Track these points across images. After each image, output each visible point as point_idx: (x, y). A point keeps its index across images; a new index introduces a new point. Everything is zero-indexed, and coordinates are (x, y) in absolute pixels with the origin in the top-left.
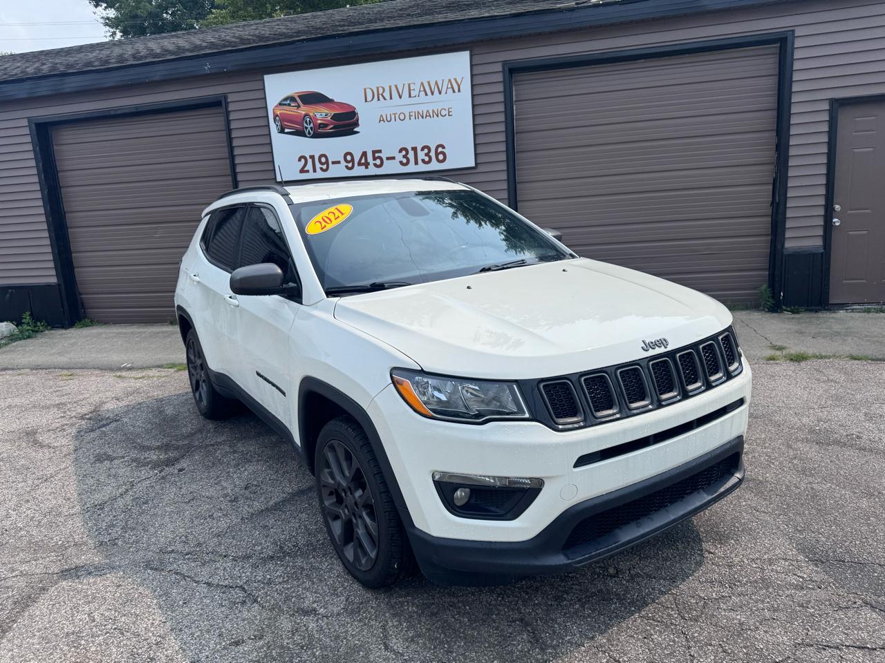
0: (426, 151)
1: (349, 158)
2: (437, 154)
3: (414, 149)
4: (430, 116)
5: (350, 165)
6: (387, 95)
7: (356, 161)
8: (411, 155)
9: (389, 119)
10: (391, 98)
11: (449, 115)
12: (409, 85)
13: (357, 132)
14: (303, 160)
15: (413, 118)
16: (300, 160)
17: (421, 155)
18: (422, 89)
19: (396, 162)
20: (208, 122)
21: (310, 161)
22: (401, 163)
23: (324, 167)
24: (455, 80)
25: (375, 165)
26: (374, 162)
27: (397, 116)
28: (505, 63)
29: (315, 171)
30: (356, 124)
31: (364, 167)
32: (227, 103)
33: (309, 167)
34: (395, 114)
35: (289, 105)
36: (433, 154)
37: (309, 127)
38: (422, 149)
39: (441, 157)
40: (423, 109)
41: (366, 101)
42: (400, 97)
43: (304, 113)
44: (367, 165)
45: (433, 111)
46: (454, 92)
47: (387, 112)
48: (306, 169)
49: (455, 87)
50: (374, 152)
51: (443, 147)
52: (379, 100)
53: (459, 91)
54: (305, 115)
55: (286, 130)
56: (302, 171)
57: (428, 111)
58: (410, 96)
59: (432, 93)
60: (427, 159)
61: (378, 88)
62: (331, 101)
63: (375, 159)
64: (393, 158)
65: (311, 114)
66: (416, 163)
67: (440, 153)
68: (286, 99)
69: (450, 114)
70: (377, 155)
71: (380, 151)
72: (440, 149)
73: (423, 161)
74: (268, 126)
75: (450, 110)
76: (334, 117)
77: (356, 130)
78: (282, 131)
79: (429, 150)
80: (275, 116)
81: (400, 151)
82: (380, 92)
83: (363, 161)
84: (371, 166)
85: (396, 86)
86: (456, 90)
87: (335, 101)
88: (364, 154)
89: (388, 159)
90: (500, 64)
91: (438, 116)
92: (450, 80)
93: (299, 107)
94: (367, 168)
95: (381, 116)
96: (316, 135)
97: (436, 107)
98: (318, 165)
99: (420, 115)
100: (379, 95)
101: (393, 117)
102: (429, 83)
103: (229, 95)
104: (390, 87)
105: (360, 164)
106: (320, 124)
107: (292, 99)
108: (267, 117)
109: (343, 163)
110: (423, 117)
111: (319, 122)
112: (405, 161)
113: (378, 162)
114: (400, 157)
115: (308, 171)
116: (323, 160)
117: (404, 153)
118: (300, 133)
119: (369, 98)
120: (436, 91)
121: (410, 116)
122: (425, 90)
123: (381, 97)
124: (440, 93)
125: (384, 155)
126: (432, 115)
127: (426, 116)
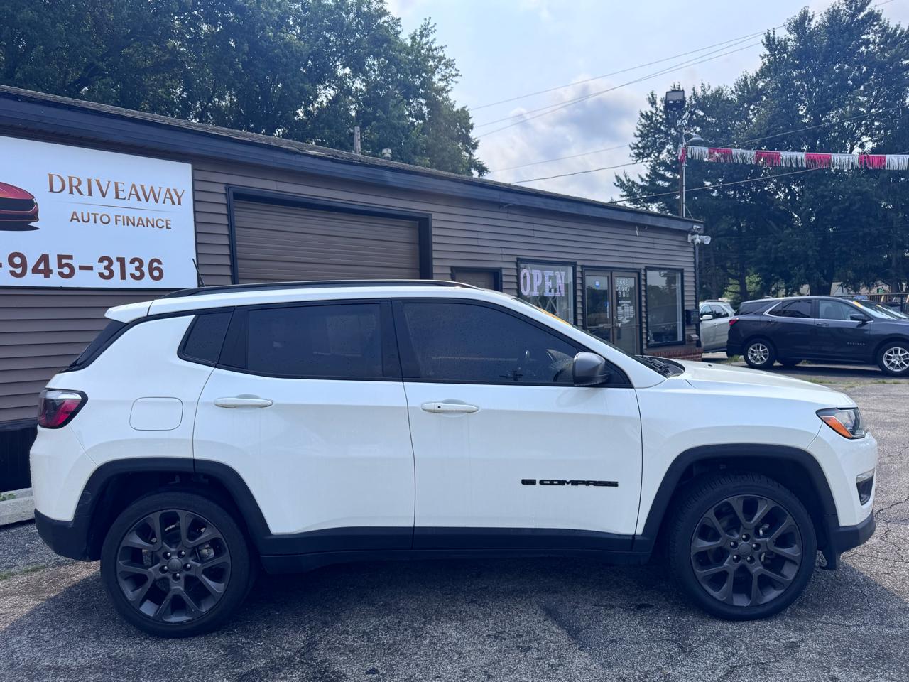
0: (137, 264)
1: (17, 260)
2: (151, 270)
3: (121, 260)
4: (143, 224)
5: (18, 271)
6: (84, 188)
7: (30, 266)
8: (116, 267)
9: (86, 219)
10: (90, 194)
11: (167, 228)
12: (116, 184)
15: (120, 223)
17: (130, 268)
18: (133, 192)
19: (95, 273)
22: (101, 275)
24: (175, 190)
25: (61, 274)
26: (61, 270)
27: (98, 217)
28: (228, 186)
30: (34, 217)
31: (43, 275)
34: (95, 215)
36: (145, 268)
38: (133, 261)
39: (156, 273)
40: (136, 215)
41: (51, 190)
42: (103, 195)
44: (47, 272)
45: (148, 220)
46: (173, 203)
47: (83, 210)
49: (175, 199)
50: (60, 258)
51: (160, 262)
52: (71, 193)
53: (179, 204)
57: (140, 218)
58: (117, 197)
59: (147, 200)
60: (137, 274)
61: (71, 179)
63: (60, 265)
64: (90, 268)
66: (123, 277)
67: (156, 269)
69: (169, 226)
70: (64, 261)
71: (70, 257)
72: (155, 265)
73: (133, 276)
75: (169, 222)
77: (32, 224)
79: (141, 263)
81: (101, 260)
82: (74, 184)
83: (42, 267)
84: (54, 275)
85: (98, 182)
86: (176, 202)
88: (45, 258)
89: (81, 268)
90: (223, 186)
91: (153, 226)
92: (168, 190)
94: (47, 276)
95: (75, 213)
97: (150, 216)
99: (128, 221)
100: (72, 187)
101: (92, 217)
102: (142, 187)
104: (89, 181)
105: (35, 270)
109: (7, 267)
110: (133, 224)
112: (106, 273)
113: (66, 271)
114: (100, 267)
117: (106, 263)
119: (57, 188)
120: (152, 199)
121: (117, 220)
122: (137, 194)
123: (75, 190)
124: (157, 201)
125: (75, 263)
126: (145, 224)
127: (138, 224)
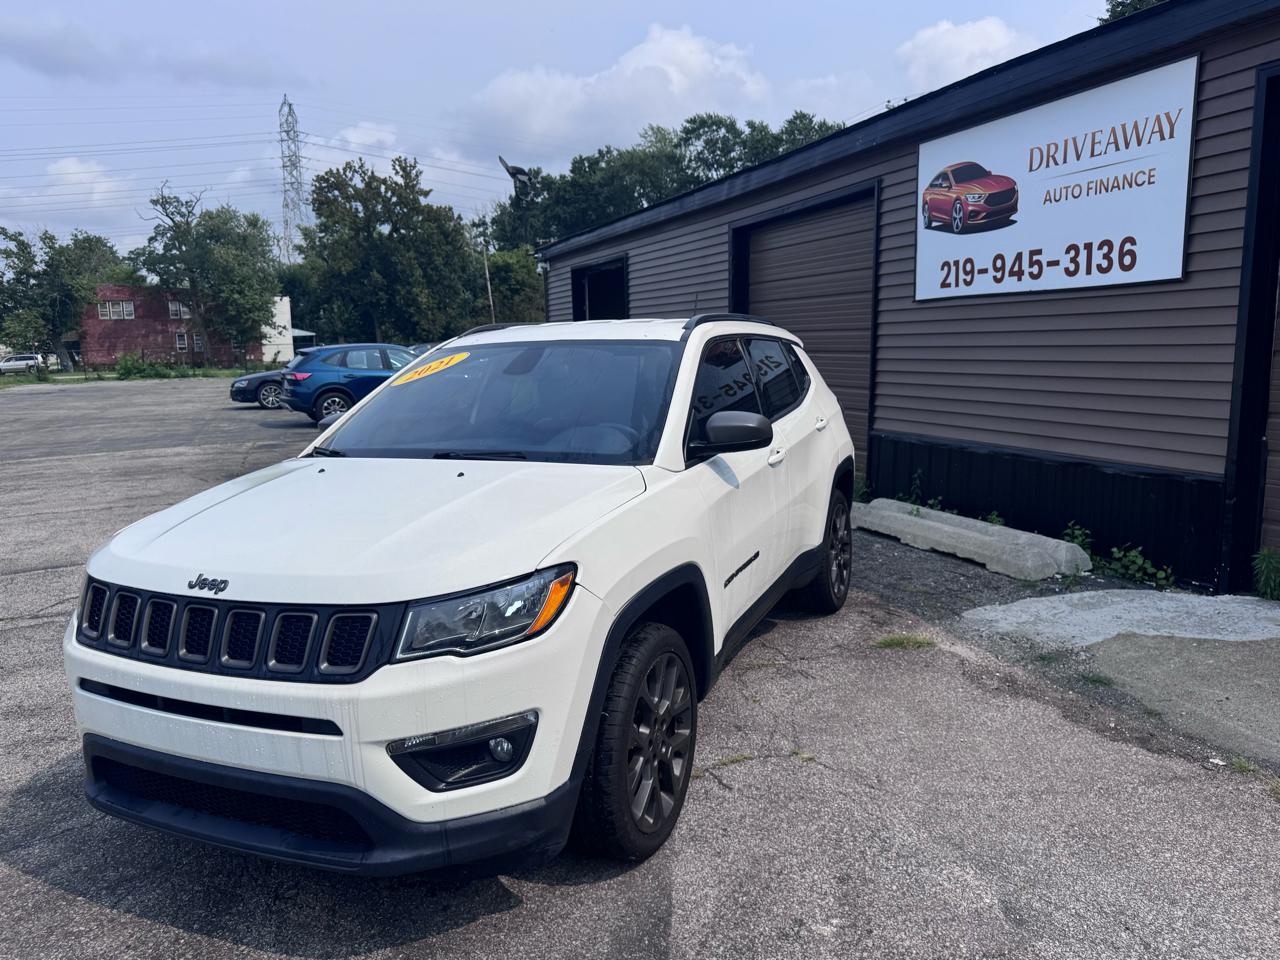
0: (1105, 249)
1: (999, 263)
2: (1122, 256)
3: (1088, 247)
4: (1118, 187)
5: (999, 275)
6: (1059, 157)
7: (1008, 268)
8: (1082, 259)
9: (1058, 197)
10: (1065, 162)
11: (1150, 183)
12: (1094, 134)
13: (1014, 222)
14: (946, 268)
15: (1092, 192)
16: (942, 269)
17: (1098, 257)
18: (1112, 140)
19: (1060, 269)
20: (859, 219)
21: (953, 269)
22: (1067, 270)
23: (968, 278)
24: (1168, 115)
25: (1032, 275)
26: (1031, 270)
27: (1070, 190)
28: (1260, 68)
29: (957, 285)
30: (1014, 209)
31: (1016, 278)
32: (881, 190)
33: (951, 279)
34: (1067, 188)
35: (941, 186)
36: (1115, 255)
37: (958, 217)
38: (1100, 247)
39: (1127, 260)
40: (1111, 174)
41: (1031, 170)
42: (1078, 158)
43: (954, 196)
44: (1019, 274)
45: (1125, 177)
46: (1163, 138)
47: (1055, 185)
48: (948, 282)
49: (1164, 129)
50: (1033, 253)
51: (1132, 241)
52: (1048, 166)
53: (1171, 136)
54: (958, 199)
55: (934, 224)
56: (945, 285)
57: (1116, 178)
58: (1092, 155)
59: (1127, 146)
60: (1105, 264)
61: (1049, 146)
62: (988, 174)
63: (1031, 264)
64: (1056, 263)
65: (963, 198)
66: (1089, 272)
67: (1128, 254)
68: (937, 178)
69: (1152, 180)
70: (1035, 258)
71: (1039, 252)
72: (1128, 246)
73: (1099, 267)
74: (916, 219)
75: (1152, 173)
76: (990, 199)
77: (1013, 218)
78: (929, 227)
79: (1111, 247)
80: (925, 203)
81: (1068, 252)
82: (1051, 153)
83: (1016, 269)
84: (1026, 277)
85: (1074, 140)
86: (1167, 135)
87: (993, 173)
88: (1019, 257)
89: (1049, 264)
90: (1253, 72)
91: (1131, 186)
92: (1158, 119)
93: (950, 187)
94: (1020, 279)
95: (1048, 192)
96: (966, 230)
97: (1129, 170)
98: (962, 276)
100: (1050, 159)
101: (1064, 191)
102: (1124, 126)
103: (885, 177)
104: (1066, 141)
105: (1012, 273)
106: (972, 211)
107: (943, 176)
108: (916, 206)
109: (992, 272)
110: (1107, 191)
111: (970, 208)
112: (1072, 267)
113: (1035, 270)
114: (1066, 261)
115: (949, 285)
116: (969, 267)
117: (1072, 253)
118: (946, 228)
119: (1035, 165)
120: (1134, 141)
121: (1089, 189)
122: (1116, 142)
124: (1139, 144)
125: (1044, 259)
126: (1121, 187)
127: (1113, 187)
